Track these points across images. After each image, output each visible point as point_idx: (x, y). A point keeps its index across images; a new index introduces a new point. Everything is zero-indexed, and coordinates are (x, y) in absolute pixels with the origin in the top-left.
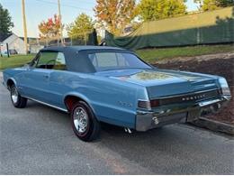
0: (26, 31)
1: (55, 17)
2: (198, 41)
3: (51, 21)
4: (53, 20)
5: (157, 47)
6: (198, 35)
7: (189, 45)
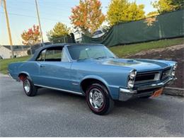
0: (11, 40)
1: (34, 27)
2: (161, 36)
3: (31, 30)
4: (33, 29)
5: (127, 44)
6: (160, 31)
7: (153, 40)
